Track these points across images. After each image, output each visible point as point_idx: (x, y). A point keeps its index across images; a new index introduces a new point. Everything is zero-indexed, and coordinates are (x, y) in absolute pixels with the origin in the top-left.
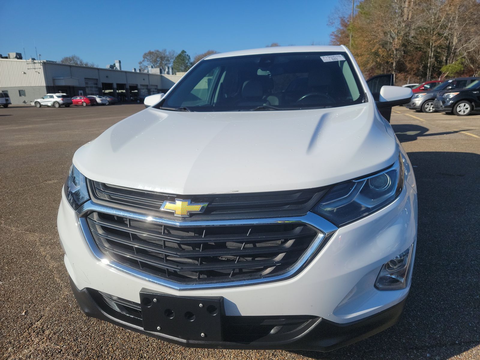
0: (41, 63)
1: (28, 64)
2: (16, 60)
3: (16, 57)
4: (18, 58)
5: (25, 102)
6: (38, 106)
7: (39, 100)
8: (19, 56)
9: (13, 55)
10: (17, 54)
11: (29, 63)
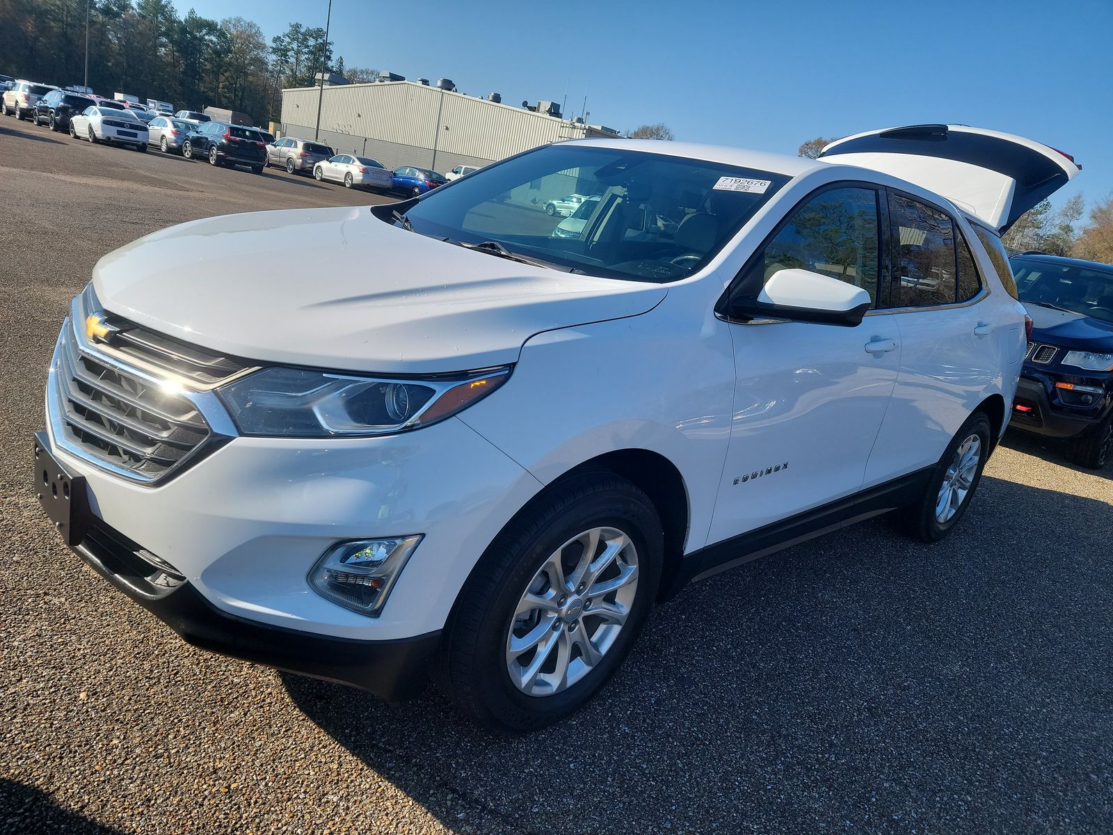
0: (585, 129)
1: (563, 127)
2: (548, 116)
3: (549, 112)
4: (551, 114)
5: (534, 201)
6: (551, 212)
7: (555, 202)
8: (555, 111)
9: (546, 105)
10: (553, 104)
11: (565, 125)
